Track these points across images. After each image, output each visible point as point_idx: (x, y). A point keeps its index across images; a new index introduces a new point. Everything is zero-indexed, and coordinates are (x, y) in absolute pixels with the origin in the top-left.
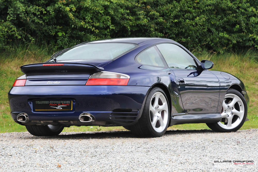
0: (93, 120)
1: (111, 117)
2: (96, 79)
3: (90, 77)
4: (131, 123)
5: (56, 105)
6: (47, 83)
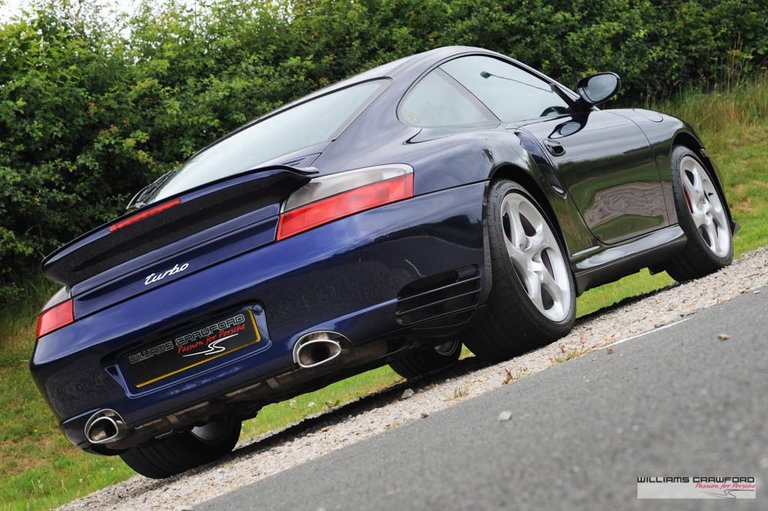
0: (344, 348)
1: (399, 317)
3: (282, 211)
5: (201, 343)
6: (146, 283)
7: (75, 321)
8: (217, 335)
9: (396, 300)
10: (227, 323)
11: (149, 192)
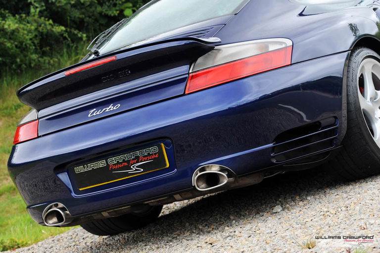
0: (229, 179)
1: (273, 157)
2: (207, 73)
3: (190, 72)
5: (126, 164)
6: (89, 116)
7: (38, 137)
8: (137, 159)
9: (271, 145)
10: (145, 152)
11: (105, 36)
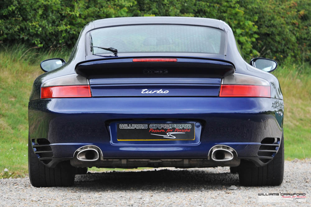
3: (222, 83)
4: (267, 163)
5: (163, 131)
6: (142, 92)
7: (92, 97)
8: (174, 130)
10: (181, 126)
